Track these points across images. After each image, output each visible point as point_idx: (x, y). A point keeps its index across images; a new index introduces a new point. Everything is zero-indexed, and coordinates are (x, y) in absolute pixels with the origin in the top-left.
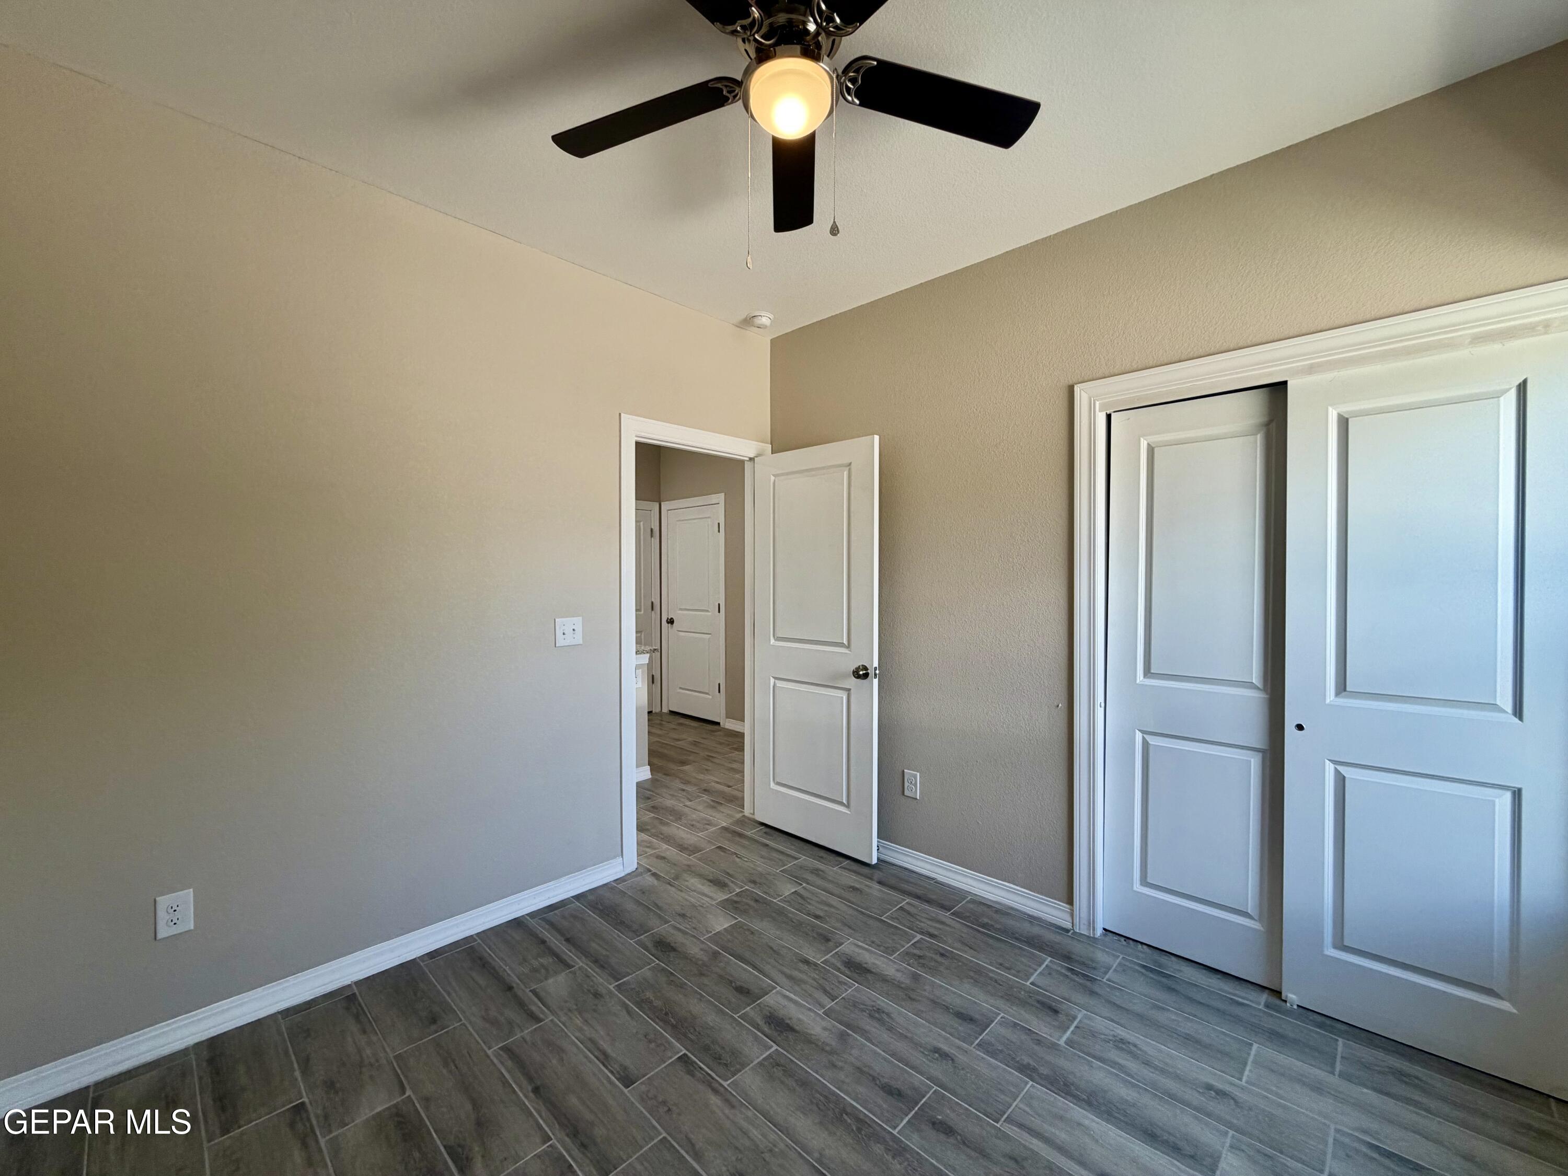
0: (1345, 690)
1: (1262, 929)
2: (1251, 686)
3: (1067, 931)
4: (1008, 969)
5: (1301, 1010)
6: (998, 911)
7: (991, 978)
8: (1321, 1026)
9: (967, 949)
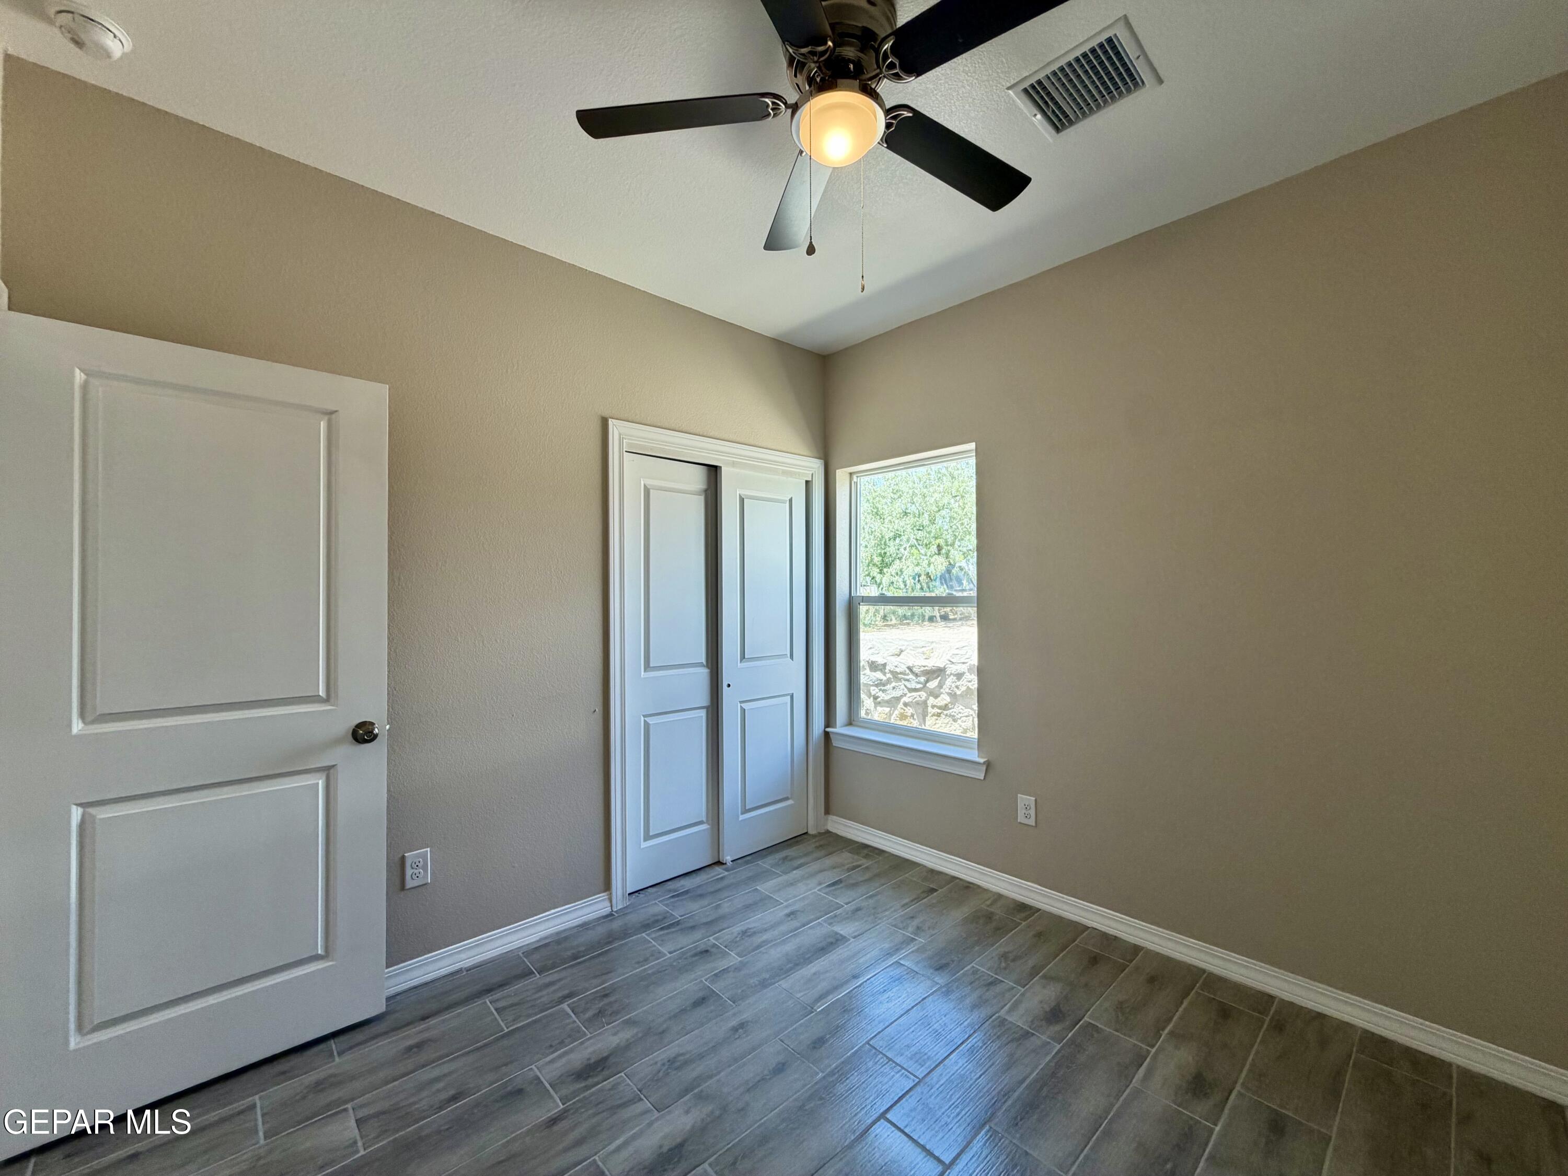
0: (744, 658)
1: (708, 826)
2: (700, 665)
3: (611, 915)
4: (646, 960)
5: (735, 862)
6: (558, 942)
7: (654, 973)
8: (747, 863)
9: (604, 977)
